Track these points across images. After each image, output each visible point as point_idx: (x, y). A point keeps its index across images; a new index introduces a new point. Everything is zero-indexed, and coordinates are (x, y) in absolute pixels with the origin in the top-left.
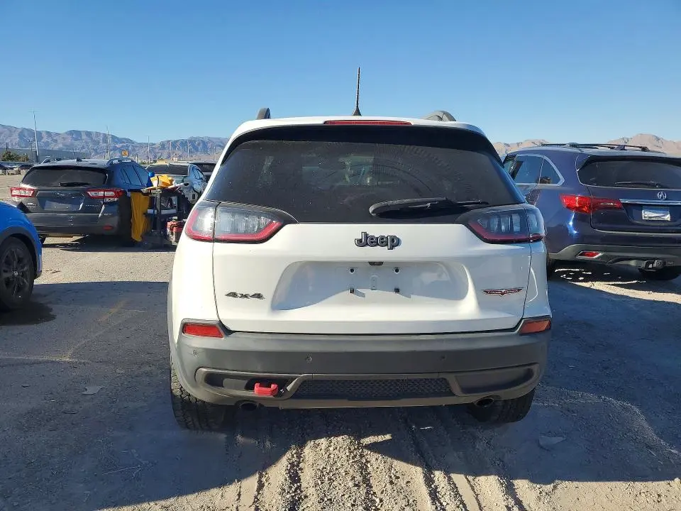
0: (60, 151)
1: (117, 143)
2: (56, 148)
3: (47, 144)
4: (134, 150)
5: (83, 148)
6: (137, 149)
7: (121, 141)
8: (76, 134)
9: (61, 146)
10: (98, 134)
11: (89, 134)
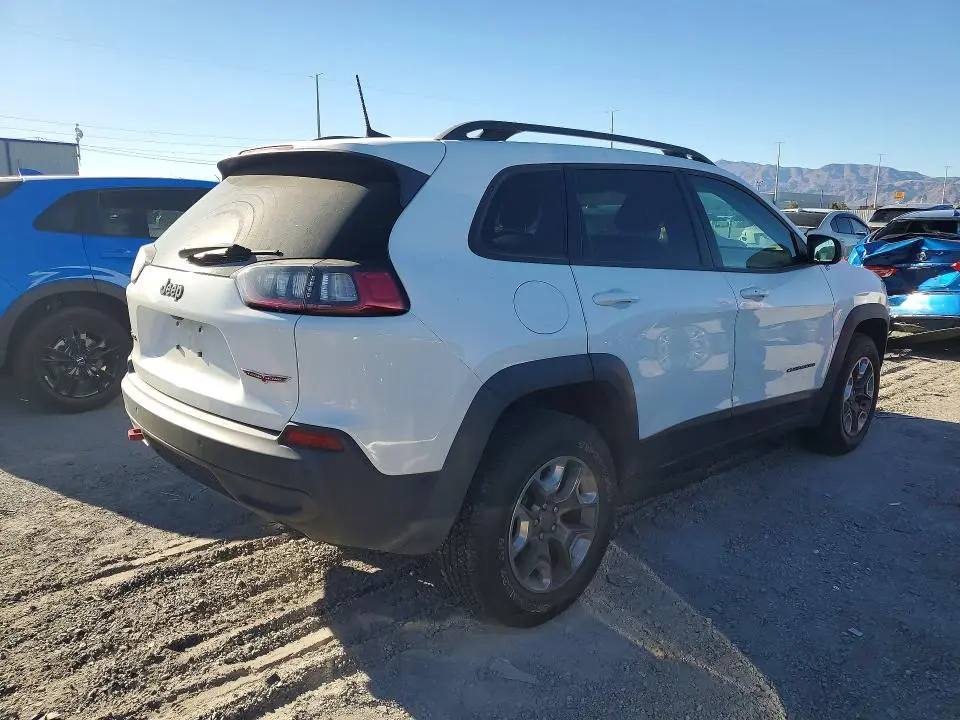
0: (809, 195)
1: (896, 180)
2: (805, 190)
3: (795, 185)
4: (922, 189)
5: (843, 189)
6: (927, 187)
7: (902, 175)
8: (836, 170)
9: (812, 186)
10: (868, 168)
11: (854, 168)
